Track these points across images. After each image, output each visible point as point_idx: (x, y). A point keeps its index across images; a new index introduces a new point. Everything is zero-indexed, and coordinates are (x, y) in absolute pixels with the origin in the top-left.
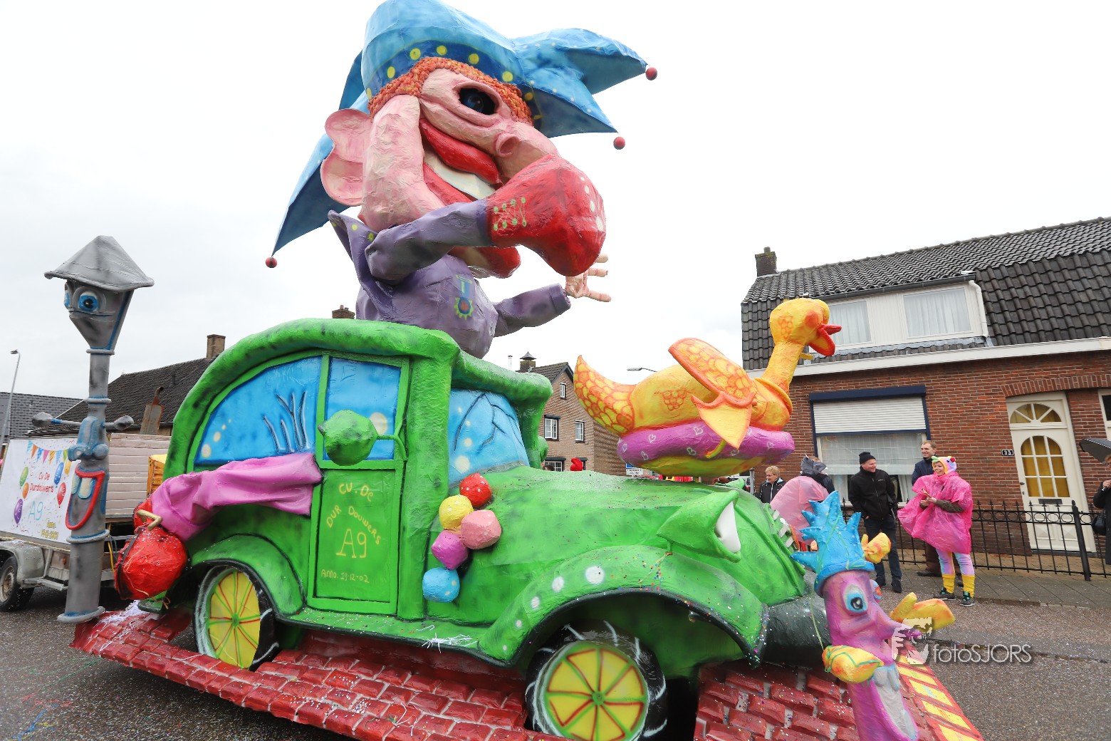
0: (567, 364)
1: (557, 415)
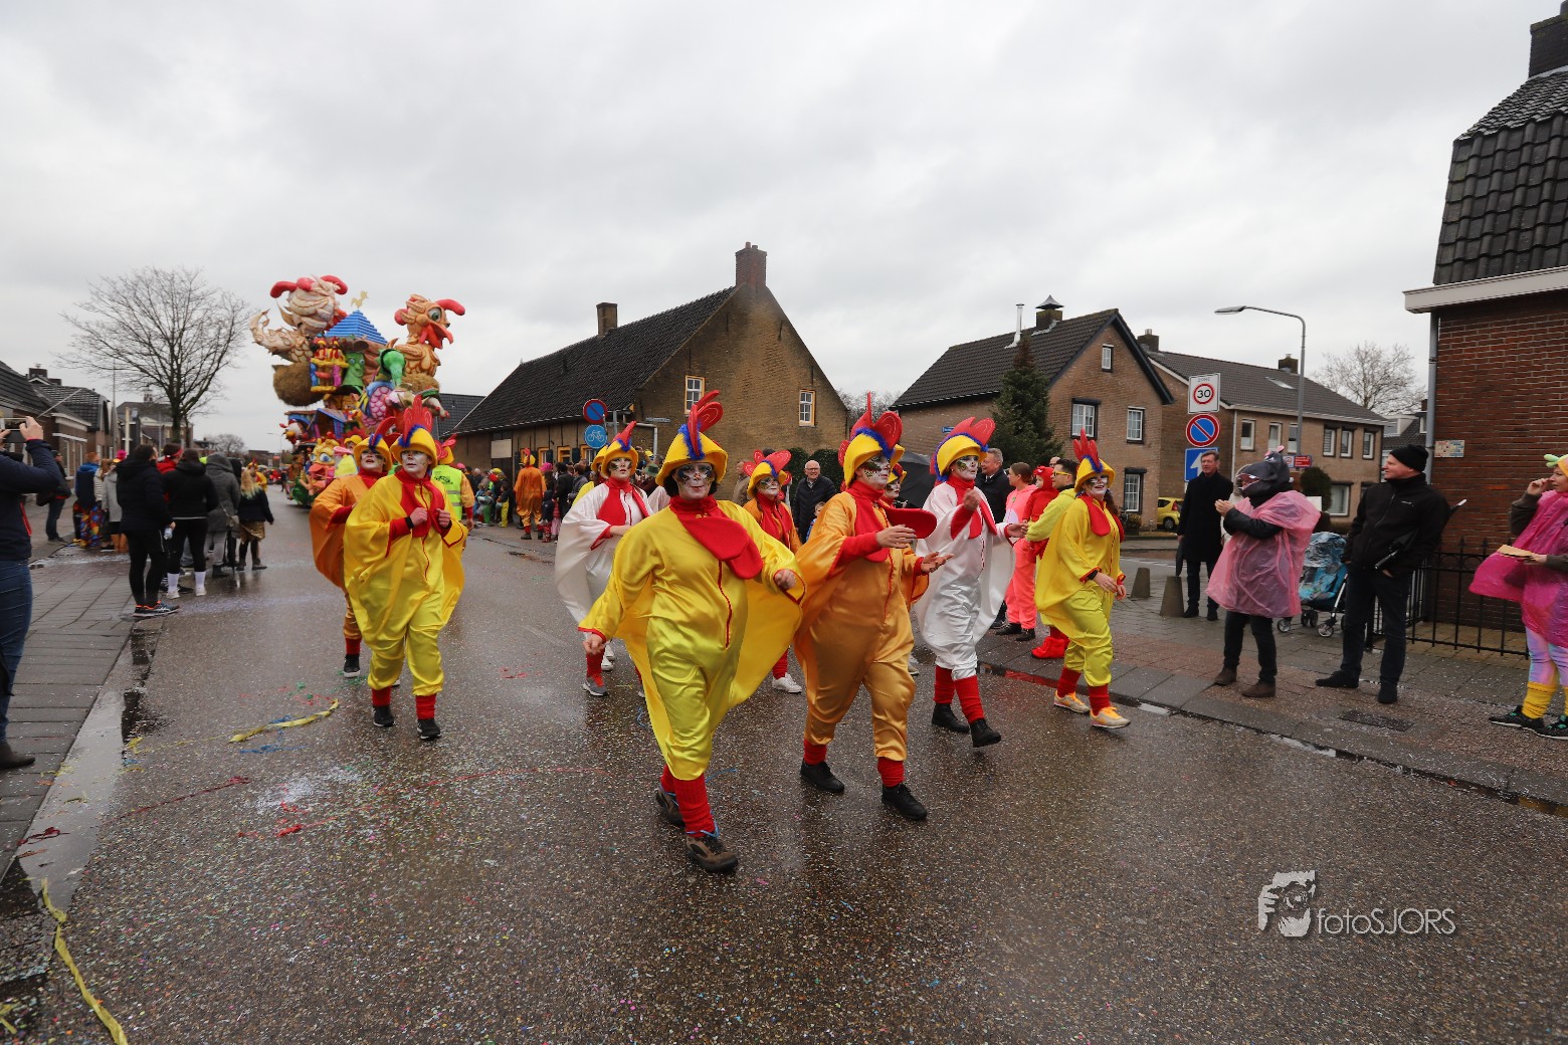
0: (1116, 310)
1: (1094, 396)
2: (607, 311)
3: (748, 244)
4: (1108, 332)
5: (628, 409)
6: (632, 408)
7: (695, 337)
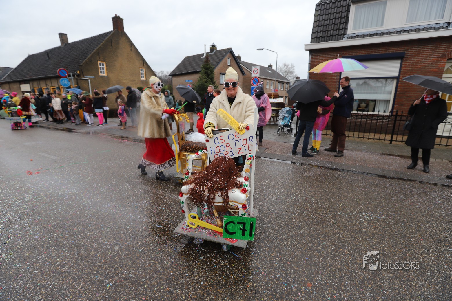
0: (231, 48)
2: (63, 37)
3: (116, 15)
4: (229, 54)
5: (77, 72)
6: (78, 72)
7: (100, 47)
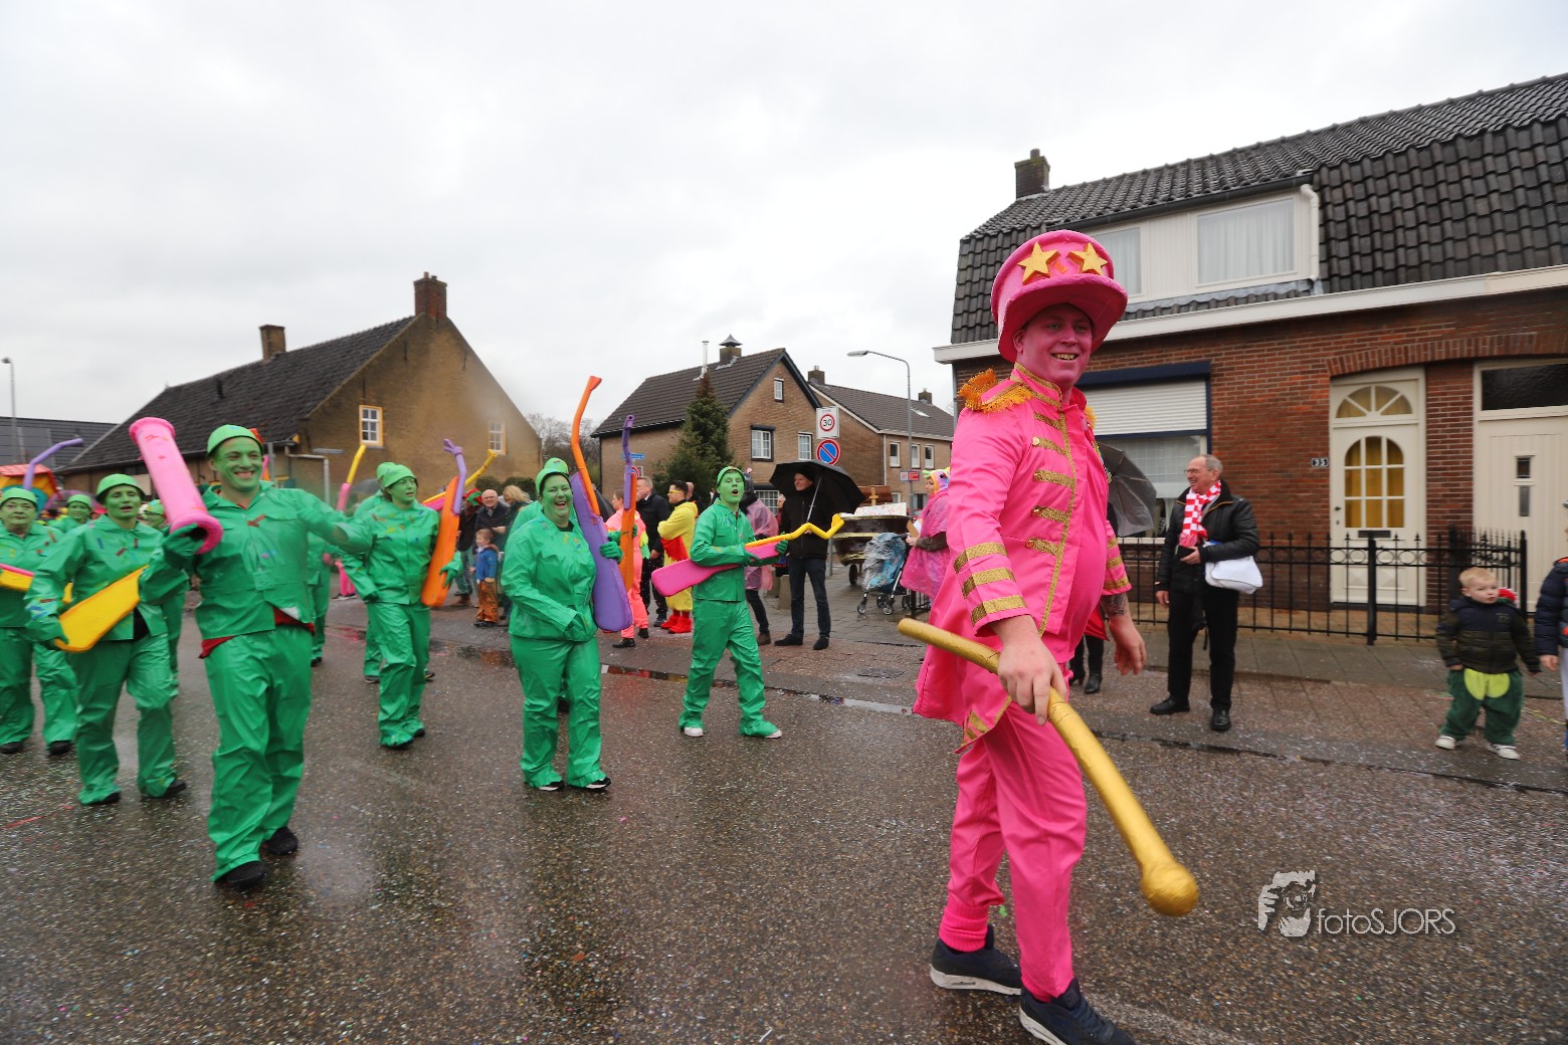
0: (784, 350)
1: (769, 423)
2: (272, 335)
3: (426, 274)
4: (778, 367)
5: (291, 439)
6: (296, 439)
7: (368, 366)
